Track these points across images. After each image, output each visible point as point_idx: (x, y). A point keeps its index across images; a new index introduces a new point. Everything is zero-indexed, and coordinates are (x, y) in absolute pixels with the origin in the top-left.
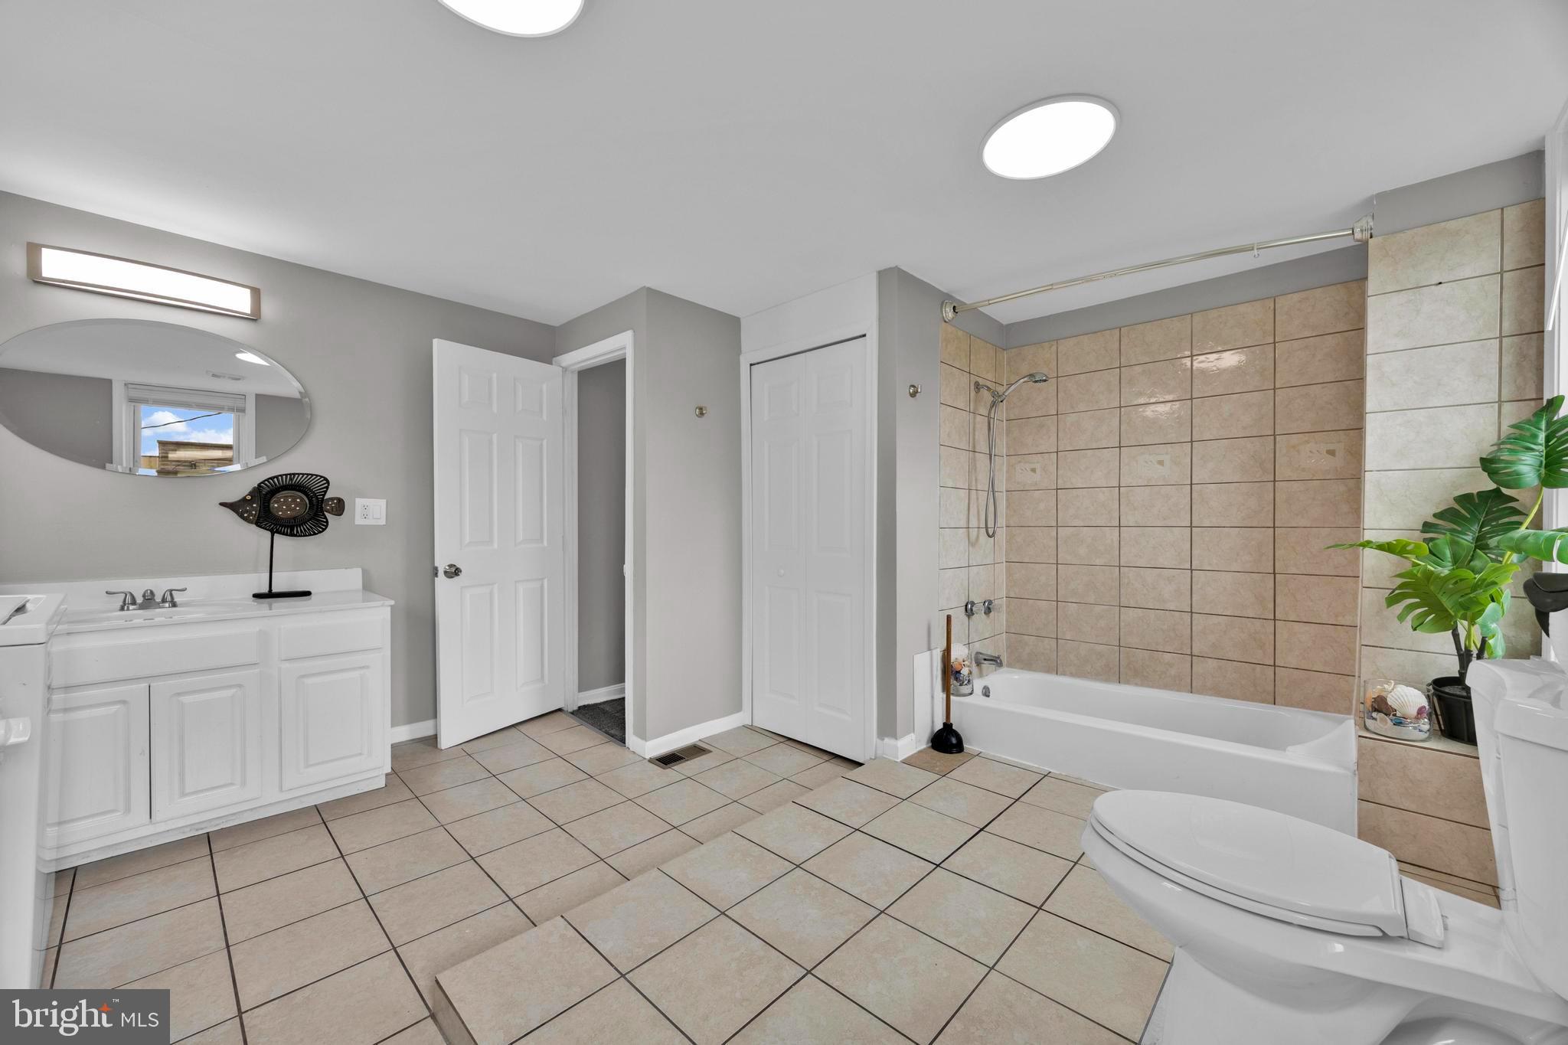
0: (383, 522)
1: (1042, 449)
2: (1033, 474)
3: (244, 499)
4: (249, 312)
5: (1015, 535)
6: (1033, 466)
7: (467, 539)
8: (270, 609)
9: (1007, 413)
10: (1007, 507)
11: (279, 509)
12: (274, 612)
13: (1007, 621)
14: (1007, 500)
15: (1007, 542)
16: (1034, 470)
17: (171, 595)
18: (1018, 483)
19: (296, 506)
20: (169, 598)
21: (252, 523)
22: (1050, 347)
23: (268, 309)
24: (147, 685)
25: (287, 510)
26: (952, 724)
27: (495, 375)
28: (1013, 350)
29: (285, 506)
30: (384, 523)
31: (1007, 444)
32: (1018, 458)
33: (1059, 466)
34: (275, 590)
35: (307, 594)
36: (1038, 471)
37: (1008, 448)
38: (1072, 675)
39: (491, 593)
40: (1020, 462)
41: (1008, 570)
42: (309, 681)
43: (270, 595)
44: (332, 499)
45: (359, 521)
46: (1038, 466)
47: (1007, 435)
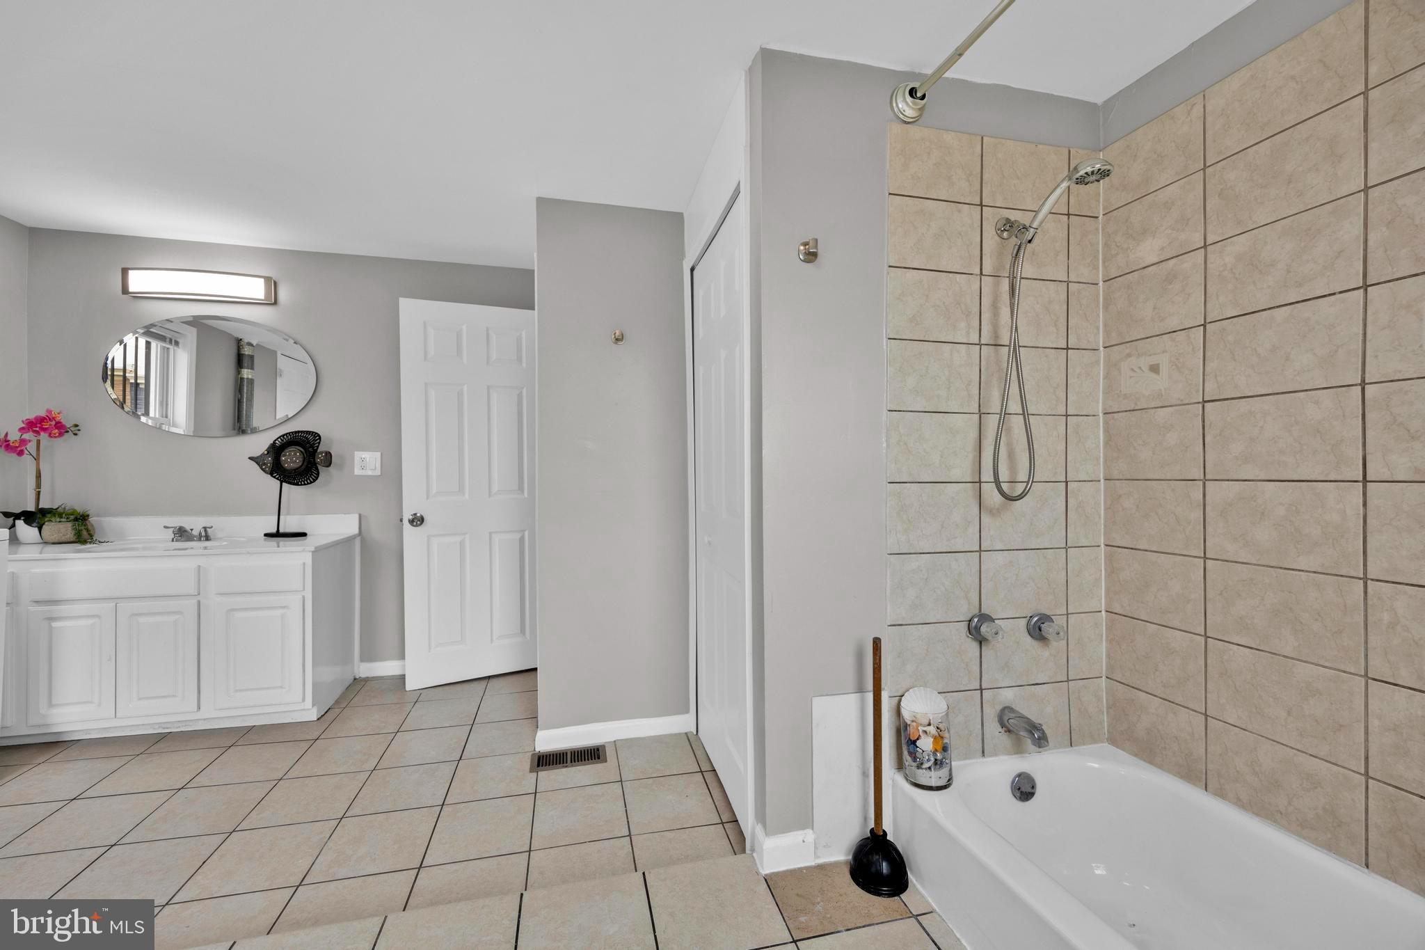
0: (378, 472)
1: (1173, 323)
2: (1153, 375)
3: (263, 454)
4: (263, 298)
5: (1120, 496)
6: (1153, 360)
7: (434, 490)
8: (278, 546)
9: (1105, 267)
10: (1106, 443)
11: (286, 460)
12: (281, 549)
13: (1108, 656)
14: (1106, 430)
15: (1106, 509)
16: (1155, 369)
17: (206, 531)
18: (1126, 397)
19: (297, 459)
20: (203, 534)
21: (267, 473)
22: (1189, 112)
23: (283, 294)
24: (114, 604)
25: (291, 462)
26: (885, 833)
27: (464, 327)
28: (1117, 144)
29: (292, 459)
30: (379, 474)
31: (1105, 325)
32: (1125, 349)
33: (1208, 354)
34: (281, 530)
35: (304, 535)
36: (1164, 369)
37: (1107, 333)
38: (1239, 803)
39: (462, 544)
40: (1129, 355)
41: (1109, 559)
42: (238, 615)
43: (278, 535)
44: (322, 453)
45: (358, 471)
46: (1164, 361)
47: (1106, 308)
